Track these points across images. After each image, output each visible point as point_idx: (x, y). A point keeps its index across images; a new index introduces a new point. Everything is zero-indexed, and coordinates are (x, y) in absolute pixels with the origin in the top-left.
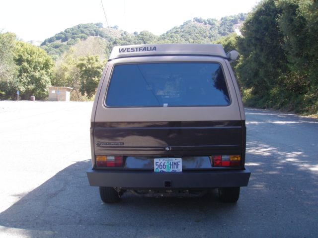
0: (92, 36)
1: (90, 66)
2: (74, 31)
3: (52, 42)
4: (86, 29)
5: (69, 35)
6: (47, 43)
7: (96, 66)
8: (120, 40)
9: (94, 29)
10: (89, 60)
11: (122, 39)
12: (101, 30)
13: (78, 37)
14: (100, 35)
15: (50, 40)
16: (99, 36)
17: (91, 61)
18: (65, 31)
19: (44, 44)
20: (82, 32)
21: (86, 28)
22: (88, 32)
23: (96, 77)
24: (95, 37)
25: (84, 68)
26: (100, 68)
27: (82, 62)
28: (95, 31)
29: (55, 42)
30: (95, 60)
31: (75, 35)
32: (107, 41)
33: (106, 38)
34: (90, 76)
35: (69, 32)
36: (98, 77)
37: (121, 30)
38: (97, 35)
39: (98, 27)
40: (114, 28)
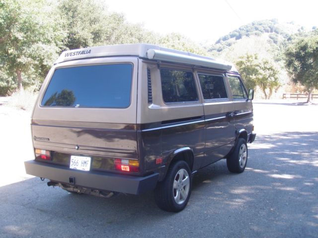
0: (267, 33)
1: (249, 64)
2: (248, 29)
3: (226, 40)
4: (260, 26)
5: (243, 32)
6: (222, 41)
7: (254, 64)
8: (295, 36)
9: (269, 25)
10: (248, 58)
11: (298, 35)
12: (276, 26)
13: (252, 34)
14: (275, 31)
15: (225, 39)
16: (274, 33)
17: (250, 59)
18: (240, 29)
19: (218, 42)
20: (257, 29)
21: (260, 24)
22: (262, 29)
23: (254, 75)
24: (270, 33)
25: (243, 66)
26: (258, 66)
27: (241, 60)
28: (270, 27)
29: (229, 40)
30: (254, 57)
31: (249, 33)
32: (282, 37)
33: (281, 34)
34: (248, 73)
35: (243, 30)
36: (255, 75)
37: (298, 25)
38: (271, 31)
39: (273, 23)
40: (290, 23)
